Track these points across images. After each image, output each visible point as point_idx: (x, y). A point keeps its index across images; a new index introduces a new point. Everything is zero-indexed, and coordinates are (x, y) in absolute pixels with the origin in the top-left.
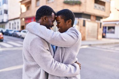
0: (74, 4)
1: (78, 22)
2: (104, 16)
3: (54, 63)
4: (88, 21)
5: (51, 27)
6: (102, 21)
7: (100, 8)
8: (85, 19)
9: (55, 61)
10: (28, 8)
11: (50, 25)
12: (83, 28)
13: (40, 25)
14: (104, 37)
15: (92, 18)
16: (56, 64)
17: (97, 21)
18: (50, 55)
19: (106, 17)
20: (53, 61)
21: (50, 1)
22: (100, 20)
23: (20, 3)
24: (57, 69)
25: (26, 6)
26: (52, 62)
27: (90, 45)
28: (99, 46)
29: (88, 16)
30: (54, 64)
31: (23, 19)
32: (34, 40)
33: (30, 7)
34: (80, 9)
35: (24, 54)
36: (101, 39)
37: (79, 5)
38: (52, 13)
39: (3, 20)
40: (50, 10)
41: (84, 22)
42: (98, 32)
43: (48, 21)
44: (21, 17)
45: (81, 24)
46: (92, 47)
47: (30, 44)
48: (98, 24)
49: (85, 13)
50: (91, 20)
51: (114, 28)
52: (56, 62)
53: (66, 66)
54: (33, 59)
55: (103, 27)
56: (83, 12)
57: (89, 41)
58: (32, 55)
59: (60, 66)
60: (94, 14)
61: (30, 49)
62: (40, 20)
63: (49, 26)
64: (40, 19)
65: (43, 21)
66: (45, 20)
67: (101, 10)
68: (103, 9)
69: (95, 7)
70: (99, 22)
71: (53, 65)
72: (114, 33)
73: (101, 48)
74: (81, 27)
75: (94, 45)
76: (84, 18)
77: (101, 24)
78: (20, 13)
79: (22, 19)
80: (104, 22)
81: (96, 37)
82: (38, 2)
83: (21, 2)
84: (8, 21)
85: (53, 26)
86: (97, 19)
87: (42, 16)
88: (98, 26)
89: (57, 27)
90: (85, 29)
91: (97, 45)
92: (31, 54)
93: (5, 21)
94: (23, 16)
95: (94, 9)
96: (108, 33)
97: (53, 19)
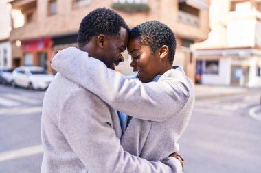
3: (124, 159)
5: (117, 64)
7: (188, 20)
9: (125, 154)
10: (29, 18)
11: (113, 58)
13: (89, 56)
14: (198, 82)
16: (129, 161)
18: (115, 137)
19: (202, 40)
20: (120, 153)
21: (81, 4)
22: (188, 46)
25: (23, 12)
26: (119, 157)
30: (123, 162)
31: (19, 43)
32: (72, 97)
33: (34, 16)
35: (44, 131)
40: (117, 19)
43: (110, 48)
44: (12, 38)
47: (61, 107)
51: (216, 63)
52: (129, 155)
53: (152, 166)
54: (69, 145)
58: (66, 136)
59: (137, 167)
61: (62, 121)
62: (90, 45)
63: (111, 62)
64: (89, 40)
66: (102, 44)
67: (191, 25)
68: (196, 23)
69: (180, 18)
70: (187, 50)
71: (121, 165)
72: (216, 73)
78: (9, 29)
79: (14, 42)
82: (53, 5)
83: (12, 3)
85: (121, 60)
87: (95, 35)
89: (132, 68)
92: (64, 132)
94: (17, 35)
96: (206, 73)
97: (122, 44)
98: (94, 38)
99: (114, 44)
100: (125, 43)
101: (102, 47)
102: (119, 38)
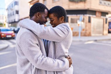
0: (79, 1)
1: (84, 19)
2: (109, 12)
4: (93, 17)
6: (107, 16)
7: (105, 4)
8: (90, 16)
12: (88, 24)
14: (109, 32)
15: (97, 14)
17: (102, 17)
21: (56, 0)
22: (105, 16)
23: (29, 4)
24: (43, 63)
27: (96, 41)
28: (105, 42)
29: (94, 12)
34: (85, 6)
36: (106, 35)
37: (84, 2)
38: (44, 10)
39: (15, 20)
40: (43, 6)
41: (90, 18)
42: (103, 27)
45: (86, 20)
46: (98, 42)
48: (104, 20)
49: (90, 9)
50: (96, 16)
55: (109, 23)
56: (88, 9)
57: (94, 36)
60: (100, 10)
64: (34, 15)
65: (37, 17)
66: (39, 16)
67: (107, 6)
68: (109, 4)
69: (101, 3)
70: (105, 18)
73: (107, 43)
74: (86, 23)
75: (99, 40)
76: (89, 14)
77: (106, 19)
80: (109, 17)
81: (102, 33)
82: (45, 1)
83: (30, 2)
84: (19, 20)
86: (102, 15)
88: (104, 22)
90: (91, 25)
91: (103, 40)
93: (17, 20)
95: (99, 5)
97: (46, 15)
98: (35, 14)
99: (43, 16)
100: (47, 15)
101: (38, 17)
102: (45, 13)
